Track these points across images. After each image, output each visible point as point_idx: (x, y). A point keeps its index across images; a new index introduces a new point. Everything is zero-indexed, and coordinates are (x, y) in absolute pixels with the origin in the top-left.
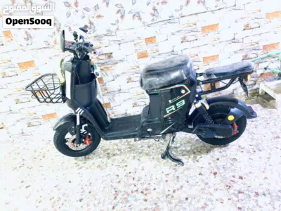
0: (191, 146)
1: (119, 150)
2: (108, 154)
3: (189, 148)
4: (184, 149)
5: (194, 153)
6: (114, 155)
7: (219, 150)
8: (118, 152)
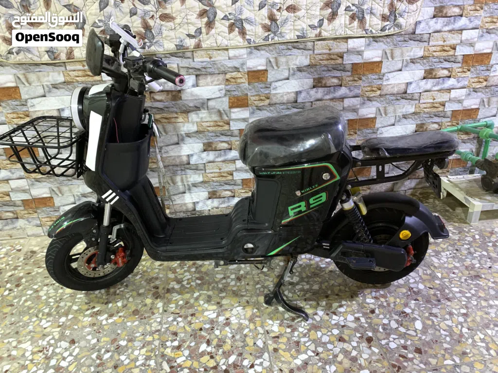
0: (321, 283)
1: (179, 282)
2: (157, 287)
3: (316, 287)
4: (307, 287)
5: (327, 297)
6: (168, 291)
7: (374, 294)
8: (177, 287)
